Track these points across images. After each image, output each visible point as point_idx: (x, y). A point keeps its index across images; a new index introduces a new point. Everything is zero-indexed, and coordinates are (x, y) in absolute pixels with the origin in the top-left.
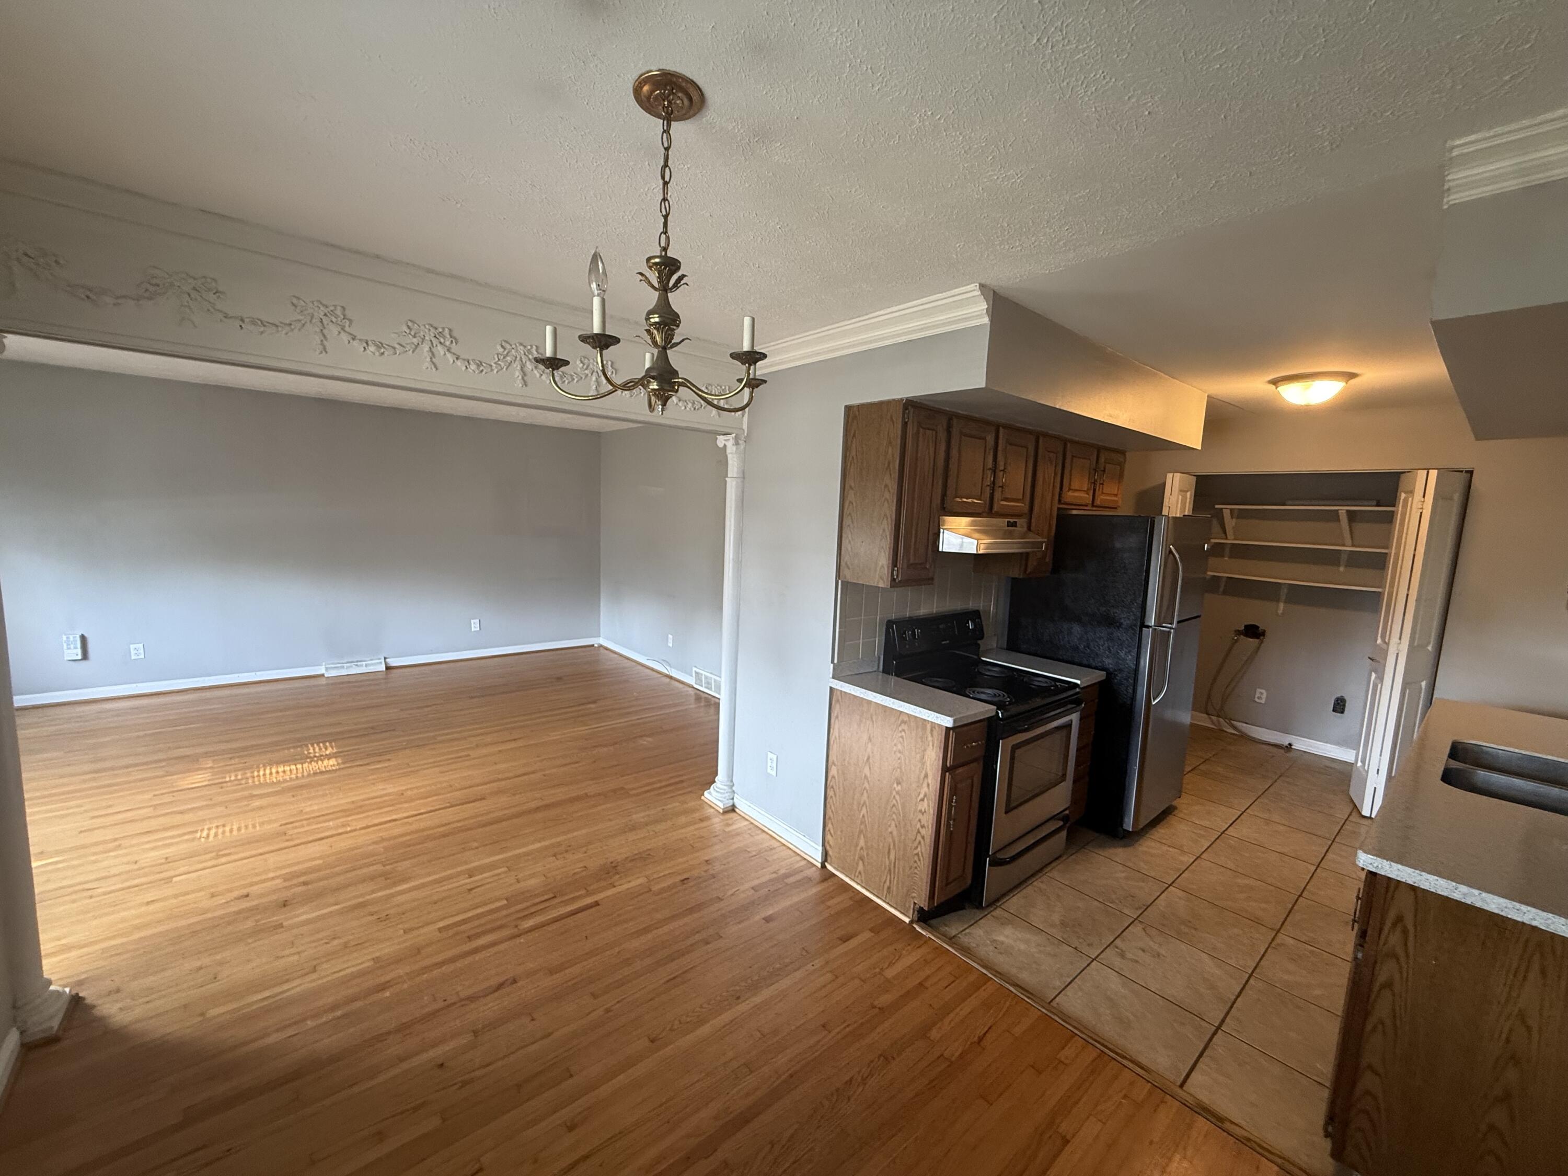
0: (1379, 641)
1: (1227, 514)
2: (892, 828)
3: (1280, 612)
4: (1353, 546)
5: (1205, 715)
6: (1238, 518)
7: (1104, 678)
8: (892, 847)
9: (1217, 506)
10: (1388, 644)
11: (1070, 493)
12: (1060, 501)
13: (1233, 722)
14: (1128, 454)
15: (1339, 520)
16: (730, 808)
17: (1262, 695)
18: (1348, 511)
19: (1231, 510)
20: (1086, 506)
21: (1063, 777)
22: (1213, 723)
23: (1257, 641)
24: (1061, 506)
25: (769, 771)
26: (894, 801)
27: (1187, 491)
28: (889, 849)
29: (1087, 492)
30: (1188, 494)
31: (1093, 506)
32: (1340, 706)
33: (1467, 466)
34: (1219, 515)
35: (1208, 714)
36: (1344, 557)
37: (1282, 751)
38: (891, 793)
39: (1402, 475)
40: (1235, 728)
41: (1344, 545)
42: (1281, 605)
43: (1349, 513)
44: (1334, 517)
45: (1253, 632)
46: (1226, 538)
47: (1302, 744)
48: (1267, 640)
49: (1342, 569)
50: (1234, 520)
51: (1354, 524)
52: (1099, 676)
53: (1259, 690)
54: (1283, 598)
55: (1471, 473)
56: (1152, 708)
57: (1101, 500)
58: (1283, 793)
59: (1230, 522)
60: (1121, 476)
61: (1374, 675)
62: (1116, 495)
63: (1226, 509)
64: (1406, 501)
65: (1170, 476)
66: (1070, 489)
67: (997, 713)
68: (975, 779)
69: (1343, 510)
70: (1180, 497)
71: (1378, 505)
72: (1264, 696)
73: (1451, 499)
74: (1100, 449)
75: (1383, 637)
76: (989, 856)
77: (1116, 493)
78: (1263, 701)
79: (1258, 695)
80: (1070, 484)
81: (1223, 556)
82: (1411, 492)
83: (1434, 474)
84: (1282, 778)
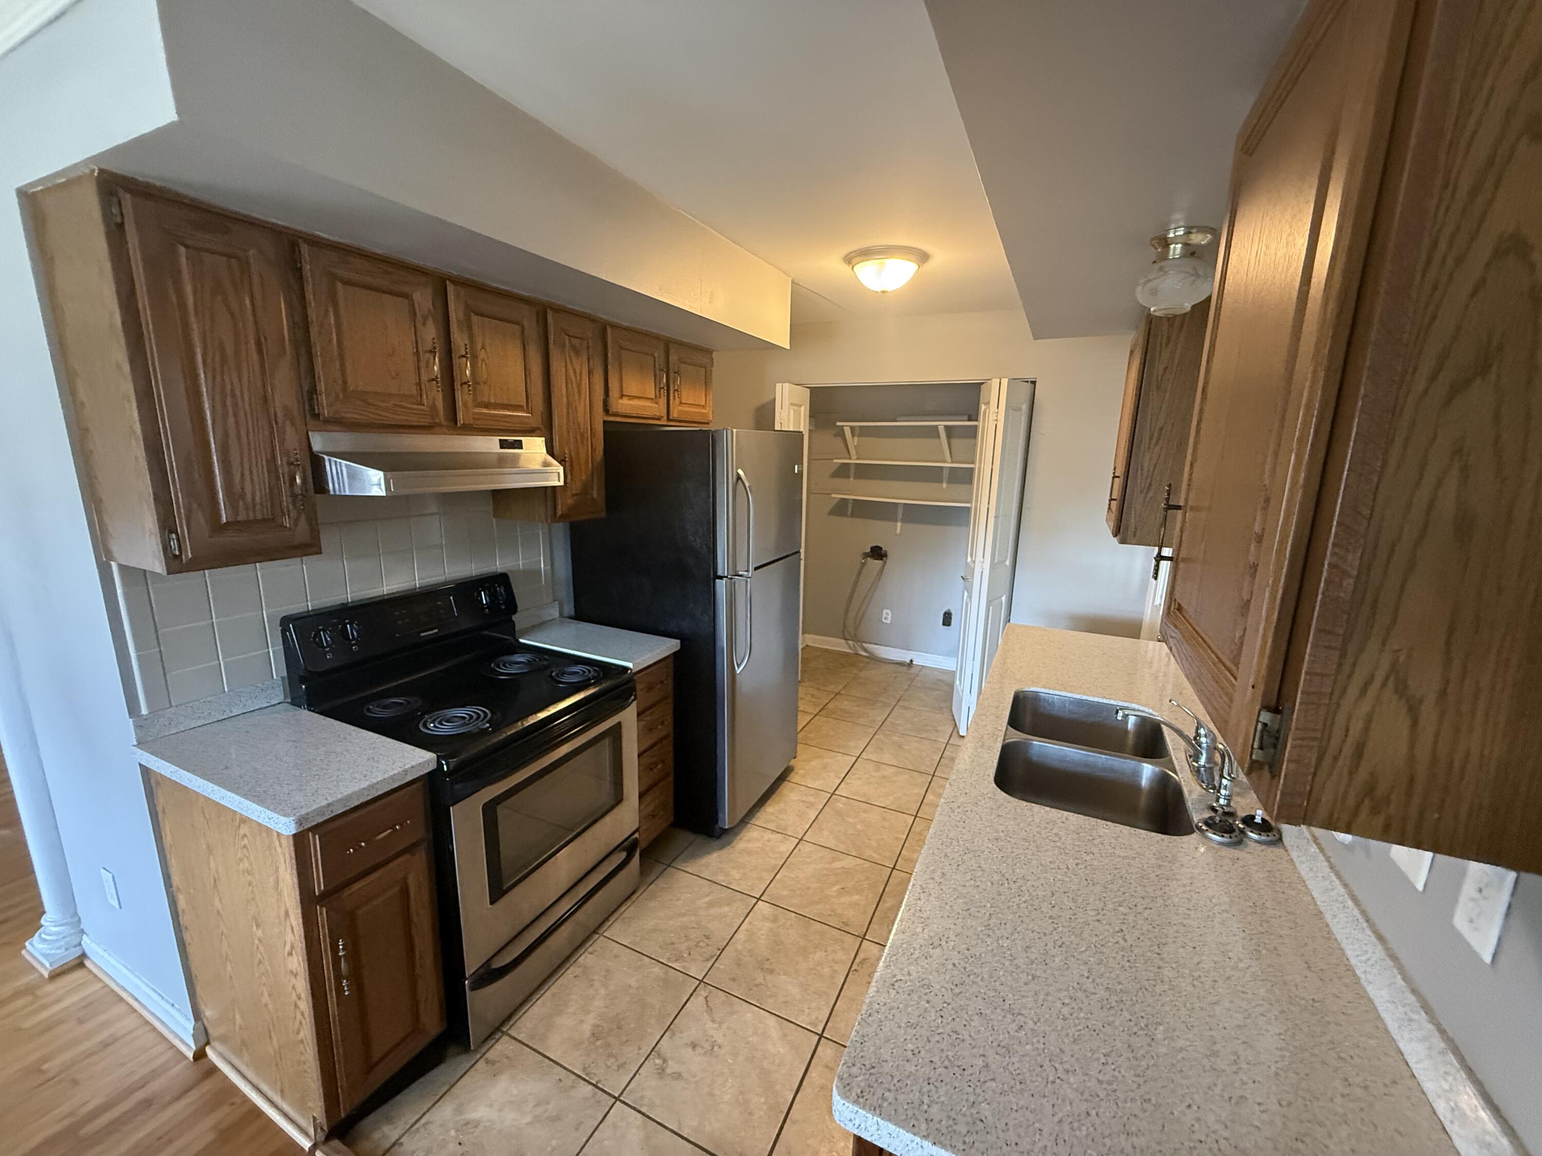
0: (969, 559)
1: (847, 431)
2: (265, 999)
3: (898, 531)
4: (952, 462)
5: (843, 641)
6: (859, 436)
7: (678, 648)
8: (271, 1027)
9: (838, 424)
10: (974, 562)
11: (625, 401)
12: (606, 411)
13: (865, 645)
14: (715, 355)
15: (939, 437)
16: (78, 961)
17: (887, 616)
18: (946, 427)
19: (852, 428)
20: (659, 419)
21: (618, 799)
22: (850, 647)
23: (880, 562)
24: (611, 419)
25: (110, 901)
26: (259, 956)
27: (801, 406)
28: (270, 1031)
29: (655, 400)
30: (803, 408)
31: (669, 419)
32: (947, 619)
33: (1030, 376)
34: (841, 433)
35: (845, 639)
36: (946, 473)
37: (905, 668)
38: (253, 943)
39: (982, 386)
40: (865, 650)
41: (945, 462)
42: (899, 524)
43: (947, 428)
44: (933, 432)
45: (877, 553)
46: (850, 458)
47: (920, 659)
48: (890, 561)
49: (944, 485)
50: (856, 438)
51: (953, 441)
52: (669, 646)
53: (885, 611)
54: (900, 516)
55: (1034, 383)
56: (737, 677)
57: (679, 412)
58: (898, 722)
59: (852, 442)
60: (707, 382)
61: (966, 594)
62: (704, 407)
63: (847, 426)
64: (985, 411)
65: (779, 386)
66: (622, 396)
67: (440, 766)
68: (411, 880)
69: (941, 425)
70: (792, 412)
71: (969, 420)
72: (889, 617)
73: (1020, 410)
74: (668, 344)
75: (972, 556)
76: (466, 979)
77: (703, 403)
78: (888, 622)
79: (884, 615)
80: (621, 387)
81: (848, 477)
82: (988, 403)
83: (1005, 382)
84: (901, 703)
